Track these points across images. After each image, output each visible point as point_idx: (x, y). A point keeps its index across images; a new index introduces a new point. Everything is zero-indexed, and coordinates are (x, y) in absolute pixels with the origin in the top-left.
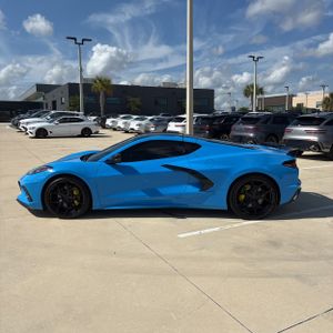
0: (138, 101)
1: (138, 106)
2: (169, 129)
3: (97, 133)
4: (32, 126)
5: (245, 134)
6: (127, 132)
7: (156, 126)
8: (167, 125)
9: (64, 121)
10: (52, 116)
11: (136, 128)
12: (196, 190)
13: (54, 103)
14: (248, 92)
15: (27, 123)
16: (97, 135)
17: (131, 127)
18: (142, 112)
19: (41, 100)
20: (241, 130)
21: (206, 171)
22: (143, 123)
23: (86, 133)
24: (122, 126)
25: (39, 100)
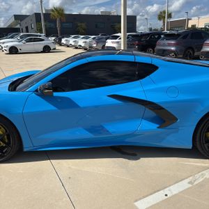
0: (84, 25)
1: (84, 29)
2: (107, 45)
3: (55, 49)
4: (5, 45)
5: (169, 48)
6: (77, 48)
7: (97, 43)
8: (105, 42)
9: (30, 40)
10: (21, 37)
11: (83, 45)
12: (153, 127)
13: (27, 28)
14: (161, 16)
15: (3, 43)
16: (55, 51)
17: (79, 44)
18: (86, 33)
19: (18, 26)
20: (164, 45)
21: (166, 103)
22: (88, 40)
23: (47, 49)
24: (73, 44)
25: (17, 27)
